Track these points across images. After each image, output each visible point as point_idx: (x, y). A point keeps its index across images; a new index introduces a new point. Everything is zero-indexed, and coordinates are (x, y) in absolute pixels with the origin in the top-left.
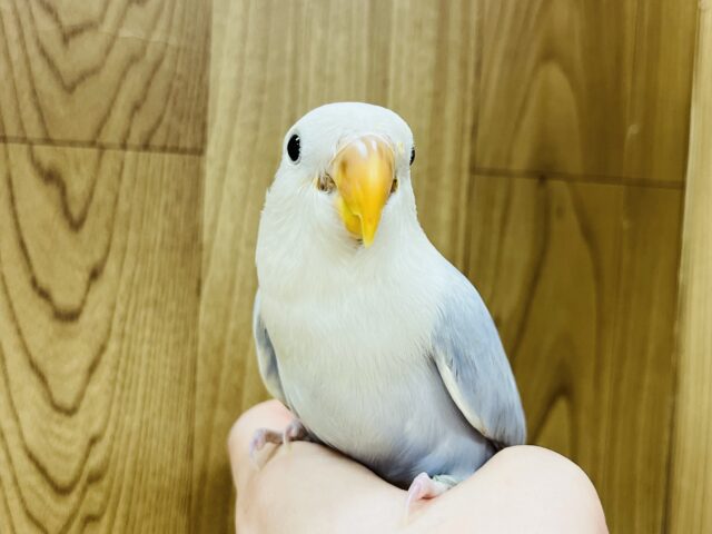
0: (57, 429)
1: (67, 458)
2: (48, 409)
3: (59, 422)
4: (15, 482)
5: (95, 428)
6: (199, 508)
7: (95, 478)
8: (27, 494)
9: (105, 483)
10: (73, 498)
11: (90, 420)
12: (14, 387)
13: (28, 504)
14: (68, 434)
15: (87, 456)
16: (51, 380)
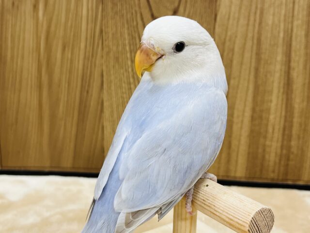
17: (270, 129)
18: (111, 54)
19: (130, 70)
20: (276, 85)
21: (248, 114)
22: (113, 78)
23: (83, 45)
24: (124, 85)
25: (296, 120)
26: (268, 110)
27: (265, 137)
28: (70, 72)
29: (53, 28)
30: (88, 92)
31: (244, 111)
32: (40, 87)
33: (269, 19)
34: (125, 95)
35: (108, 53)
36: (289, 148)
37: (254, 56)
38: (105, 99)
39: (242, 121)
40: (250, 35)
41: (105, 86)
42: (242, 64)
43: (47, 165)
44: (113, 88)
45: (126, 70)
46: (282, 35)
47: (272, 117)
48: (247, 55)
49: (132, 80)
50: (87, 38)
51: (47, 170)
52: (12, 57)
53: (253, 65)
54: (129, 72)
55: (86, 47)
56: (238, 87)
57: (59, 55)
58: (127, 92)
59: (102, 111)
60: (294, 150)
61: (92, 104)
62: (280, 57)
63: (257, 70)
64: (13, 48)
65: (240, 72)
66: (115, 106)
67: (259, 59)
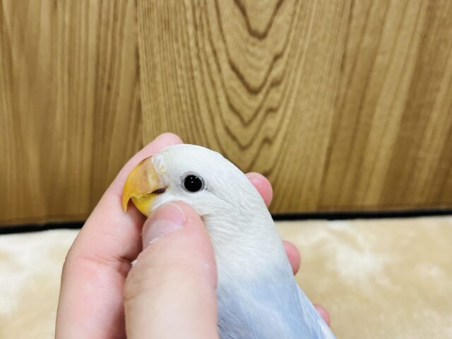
0: (251, 49)
1: (258, 69)
2: (246, 34)
3: (254, 45)
4: (223, 85)
5: (279, 48)
6: (343, 106)
7: (276, 84)
8: (231, 93)
9: (282, 87)
10: (261, 96)
11: (276, 43)
12: (223, 18)
13: (231, 100)
14: (259, 52)
15: (271, 69)
16: (249, 13)
17: (429, 134)
18: (155, 14)
19: (192, 43)
21: (398, 111)
22: (157, 59)
24: (179, 72)
27: (419, 147)
28: (71, 52)
30: (109, 88)
31: (392, 107)
34: (181, 91)
35: (148, 12)
37: (423, 13)
38: (144, 100)
39: (386, 125)
41: (143, 75)
42: (400, 27)
44: (159, 78)
45: (184, 45)
49: (195, 62)
53: (420, 29)
54: (189, 48)
56: (387, 68)
58: (186, 85)
61: (118, 108)
63: (425, 37)
65: (395, 42)
66: (163, 110)
67: (430, 19)
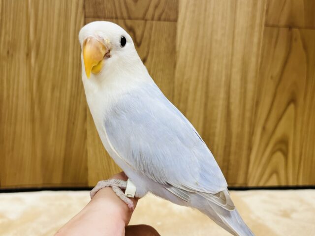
20: (219, 116)
23: (69, 86)
25: (234, 140)
26: (214, 134)
28: (59, 108)
29: (43, 72)
30: (74, 124)
32: (33, 120)
33: (215, 67)
36: (229, 161)
37: (203, 94)
38: (88, 129)
40: (201, 78)
41: (88, 118)
43: (39, 183)
46: (224, 79)
47: (216, 139)
48: (199, 93)
50: (72, 81)
51: (40, 186)
52: (8, 96)
53: (203, 101)
55: (72, 87)
57: (49, 95)
59: (85, 138)
60: (232, 162)
61: (77, 133)
62: (222, 95)
64: (8, 89)
65: (194, 106)
